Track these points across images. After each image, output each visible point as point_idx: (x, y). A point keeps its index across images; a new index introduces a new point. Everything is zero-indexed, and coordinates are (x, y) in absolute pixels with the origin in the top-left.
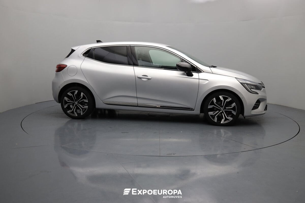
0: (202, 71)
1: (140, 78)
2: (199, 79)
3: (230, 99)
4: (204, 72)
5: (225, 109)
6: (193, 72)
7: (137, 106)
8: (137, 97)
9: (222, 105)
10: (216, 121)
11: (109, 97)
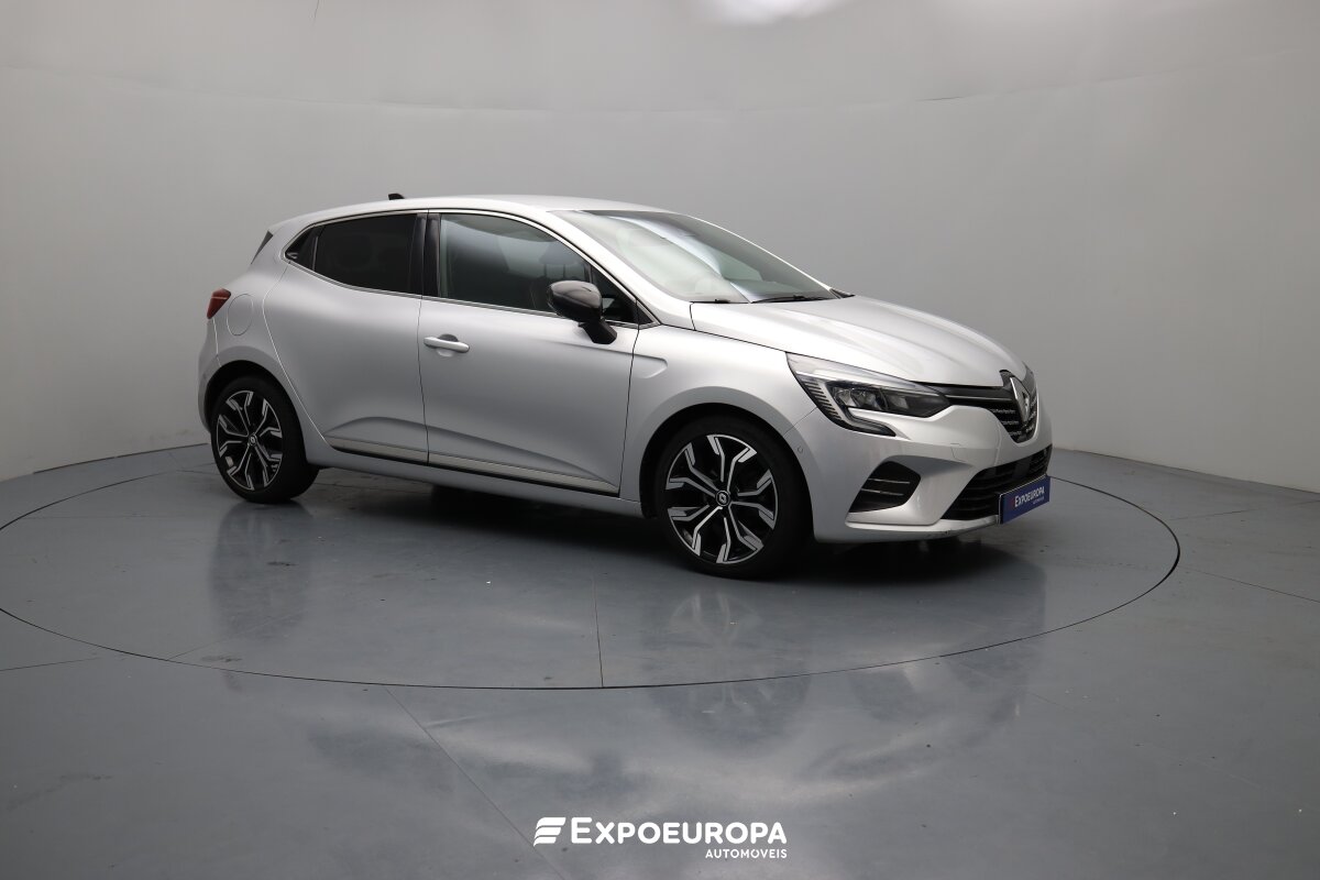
0: (655, 322)
1: (433, 347)
2: (633, 355)
3: (748, 453)
4: (661, 324)
5: (734, 496)
6: (614, 324)
7: (427, 464)
8: (426, 428)
9: (722, 480)
10: (697, 551)
11: (339, 423)
